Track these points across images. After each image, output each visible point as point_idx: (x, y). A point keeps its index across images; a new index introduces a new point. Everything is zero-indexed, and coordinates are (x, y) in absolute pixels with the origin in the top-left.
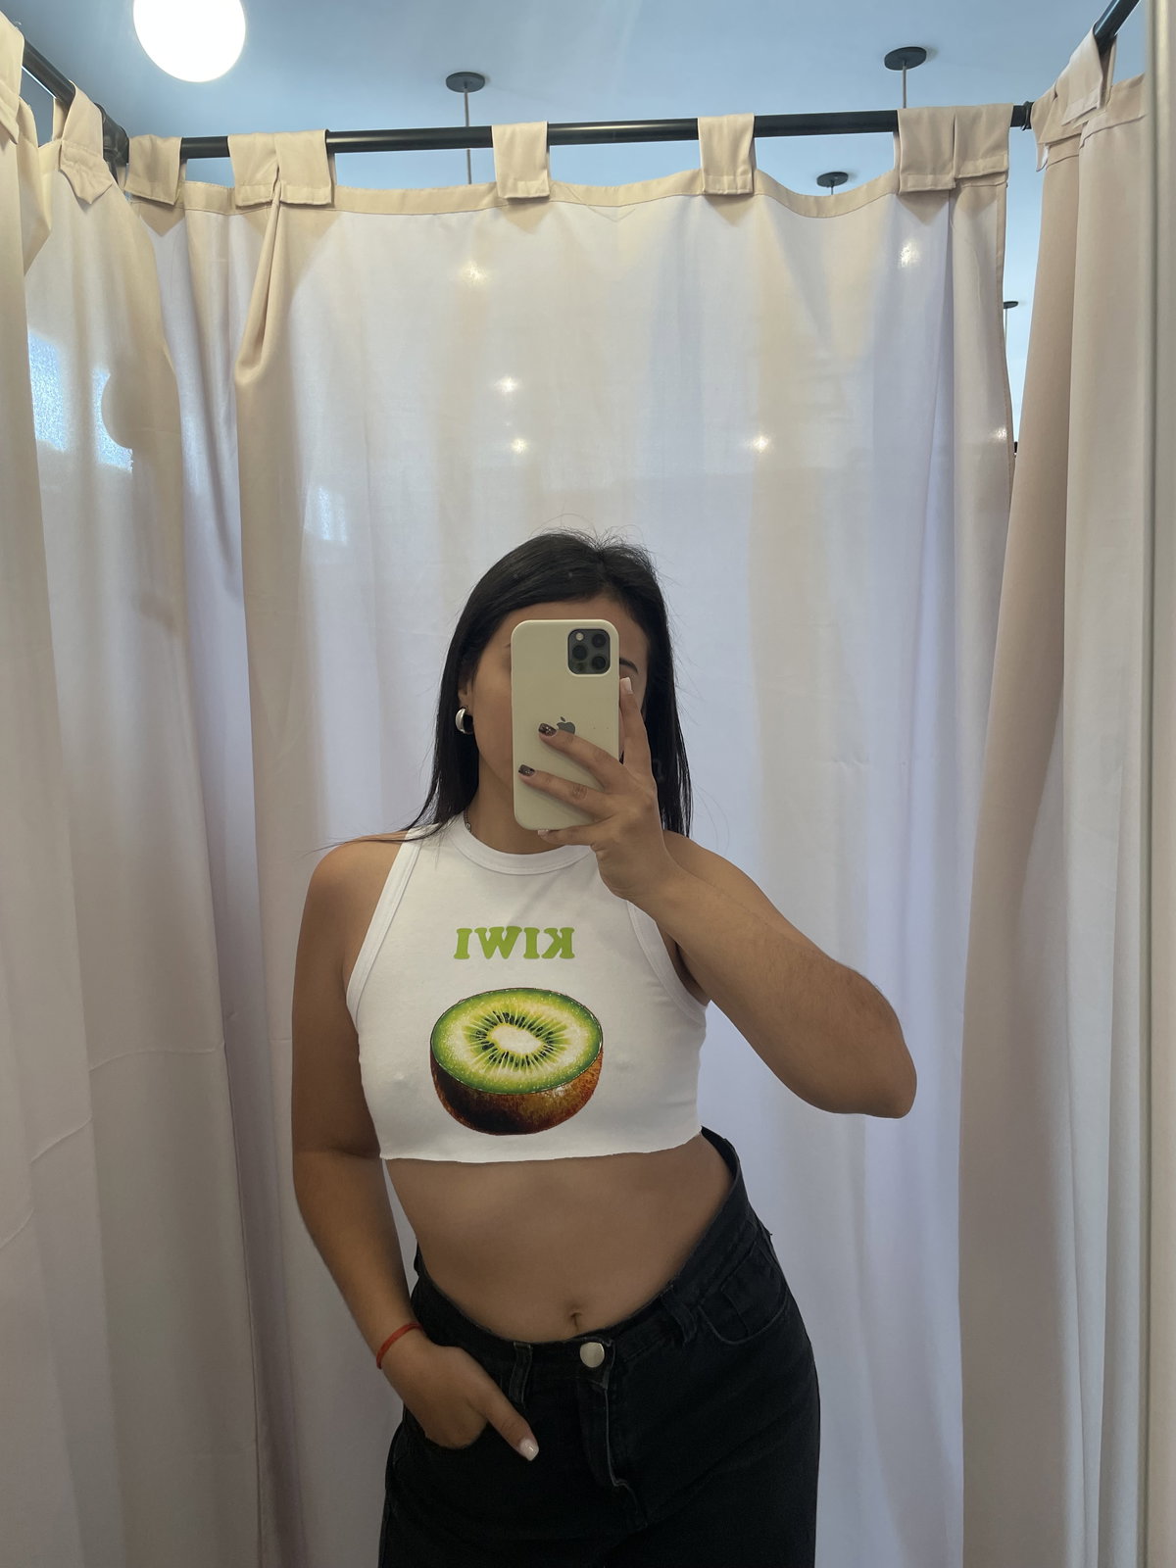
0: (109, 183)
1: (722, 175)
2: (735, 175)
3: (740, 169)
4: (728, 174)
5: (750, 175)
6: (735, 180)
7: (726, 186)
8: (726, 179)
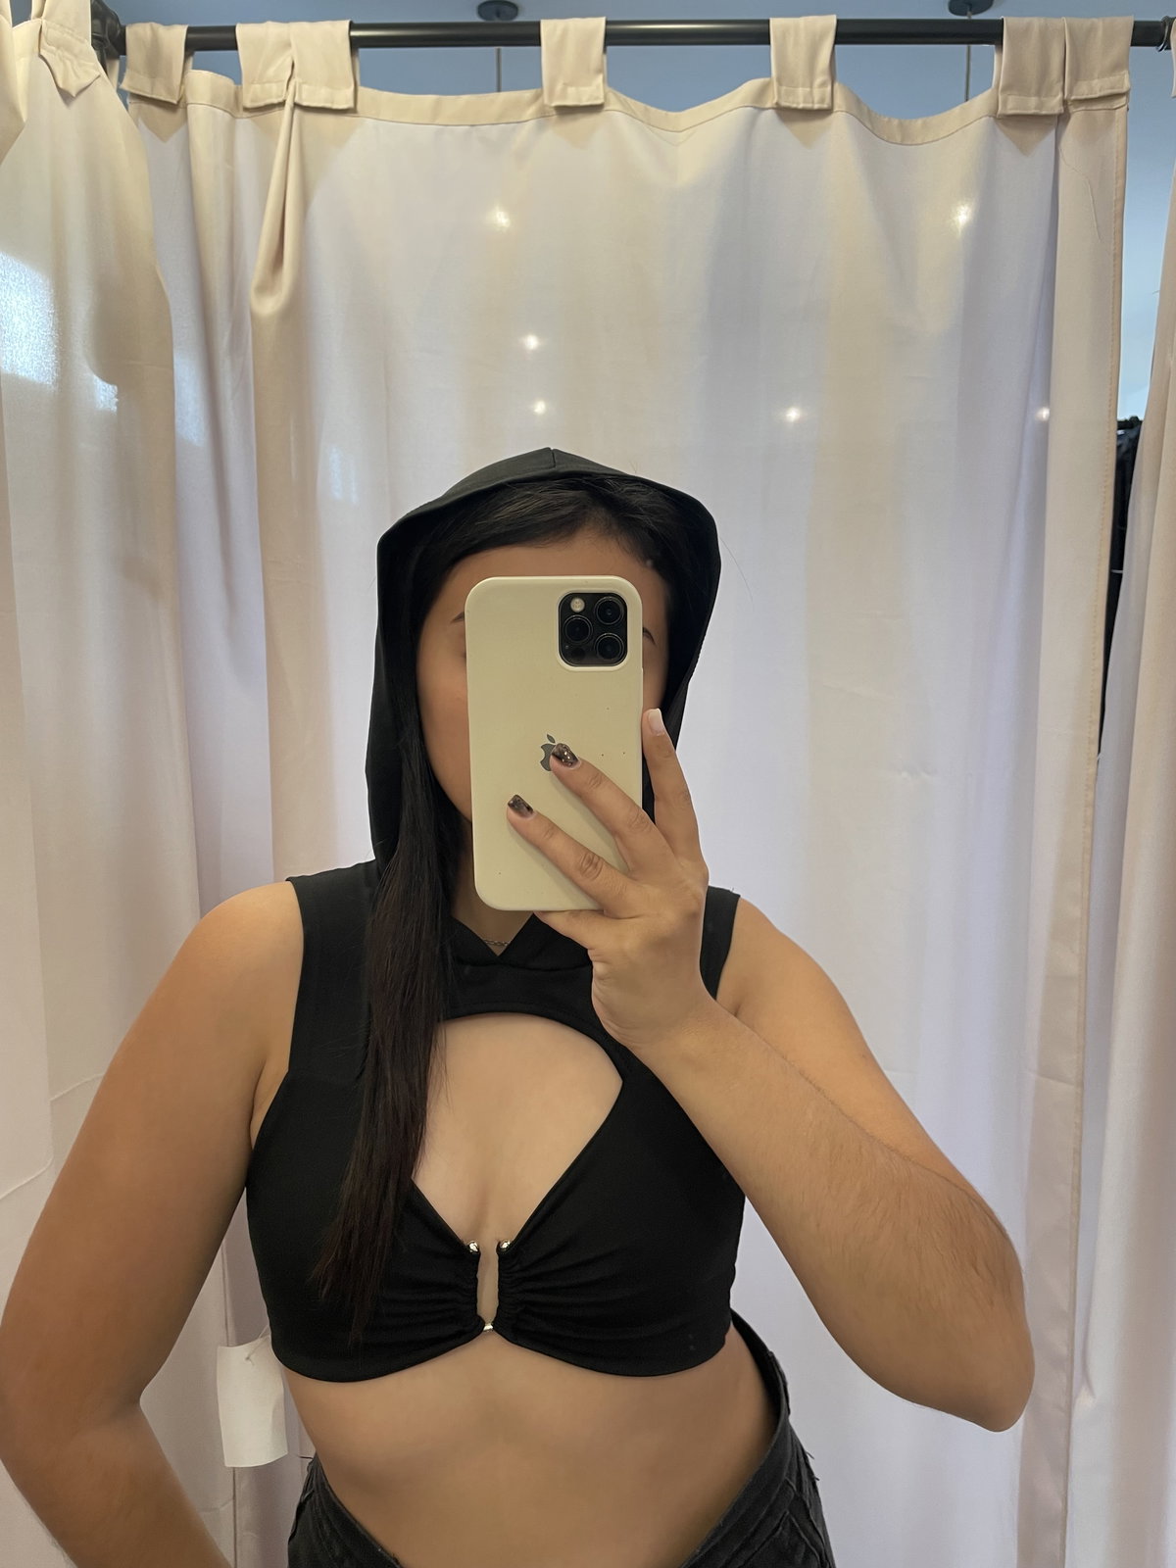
0: (98, 74)
1: (797, 87)
2: (811, 87)
3: (818, 81)
4: (803, 86)
5: (829, 88)
6: (811, 93)
7: (801, 99)
8: (801, 91)
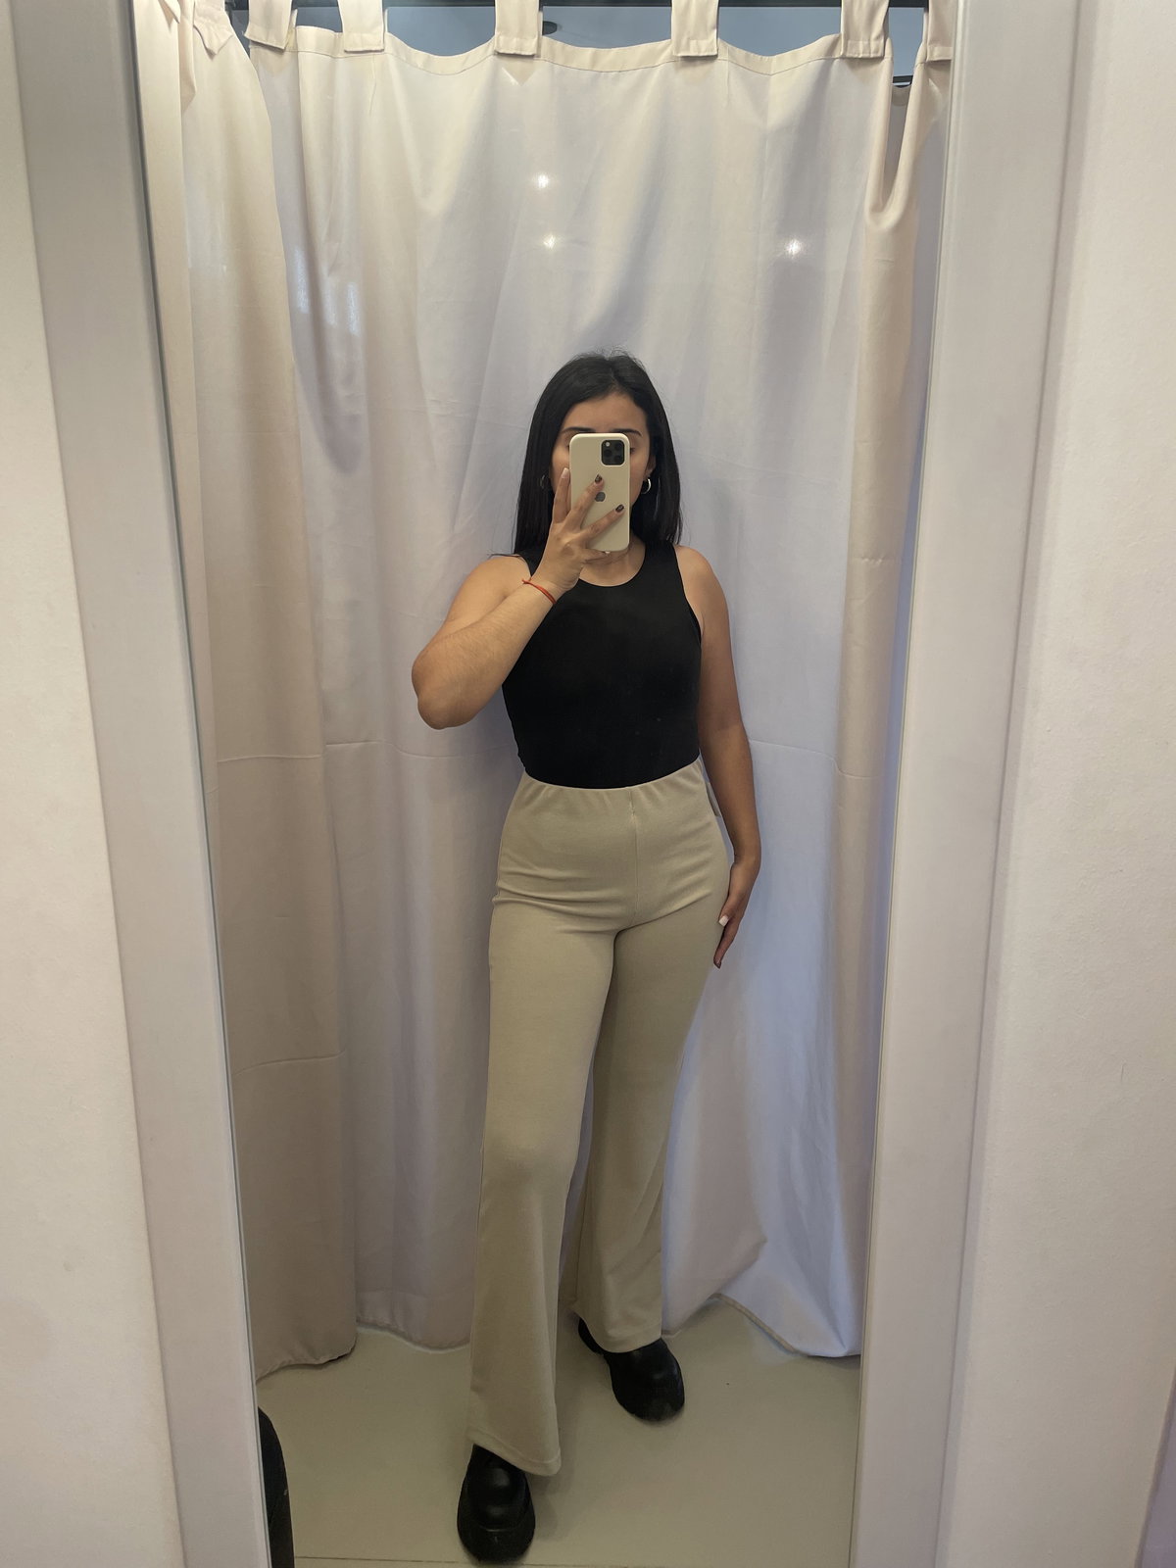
0: (230, 35)
